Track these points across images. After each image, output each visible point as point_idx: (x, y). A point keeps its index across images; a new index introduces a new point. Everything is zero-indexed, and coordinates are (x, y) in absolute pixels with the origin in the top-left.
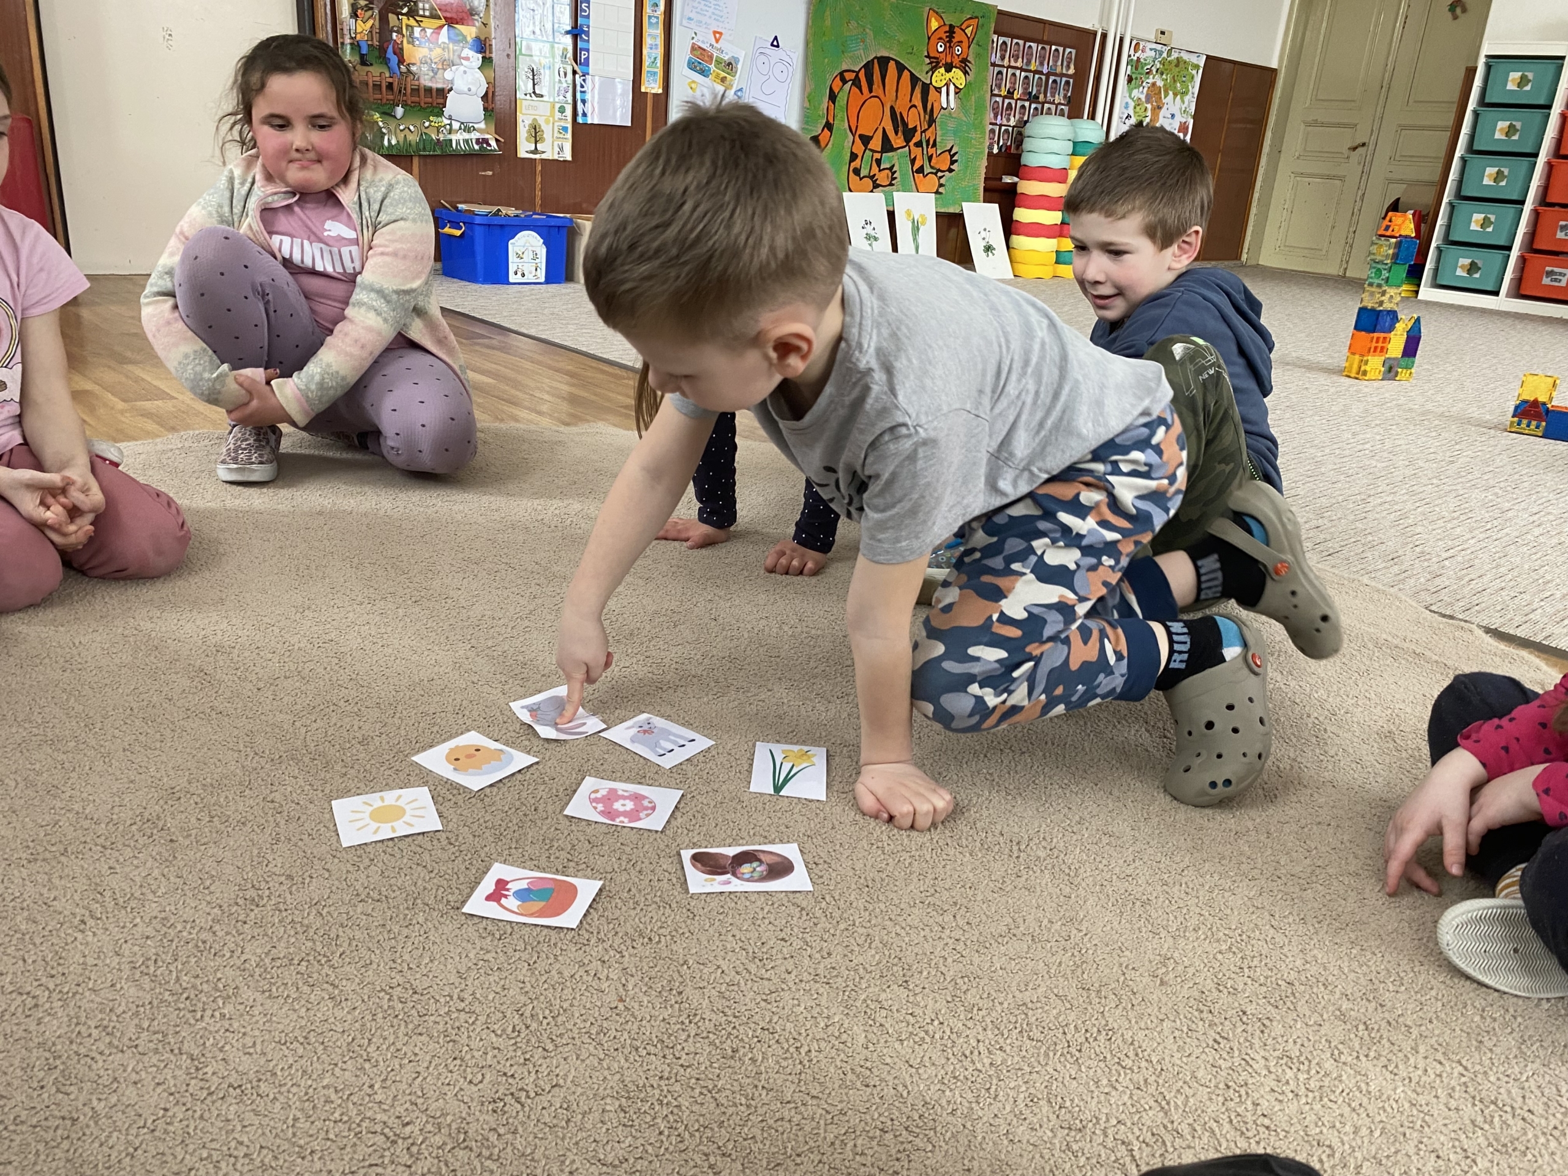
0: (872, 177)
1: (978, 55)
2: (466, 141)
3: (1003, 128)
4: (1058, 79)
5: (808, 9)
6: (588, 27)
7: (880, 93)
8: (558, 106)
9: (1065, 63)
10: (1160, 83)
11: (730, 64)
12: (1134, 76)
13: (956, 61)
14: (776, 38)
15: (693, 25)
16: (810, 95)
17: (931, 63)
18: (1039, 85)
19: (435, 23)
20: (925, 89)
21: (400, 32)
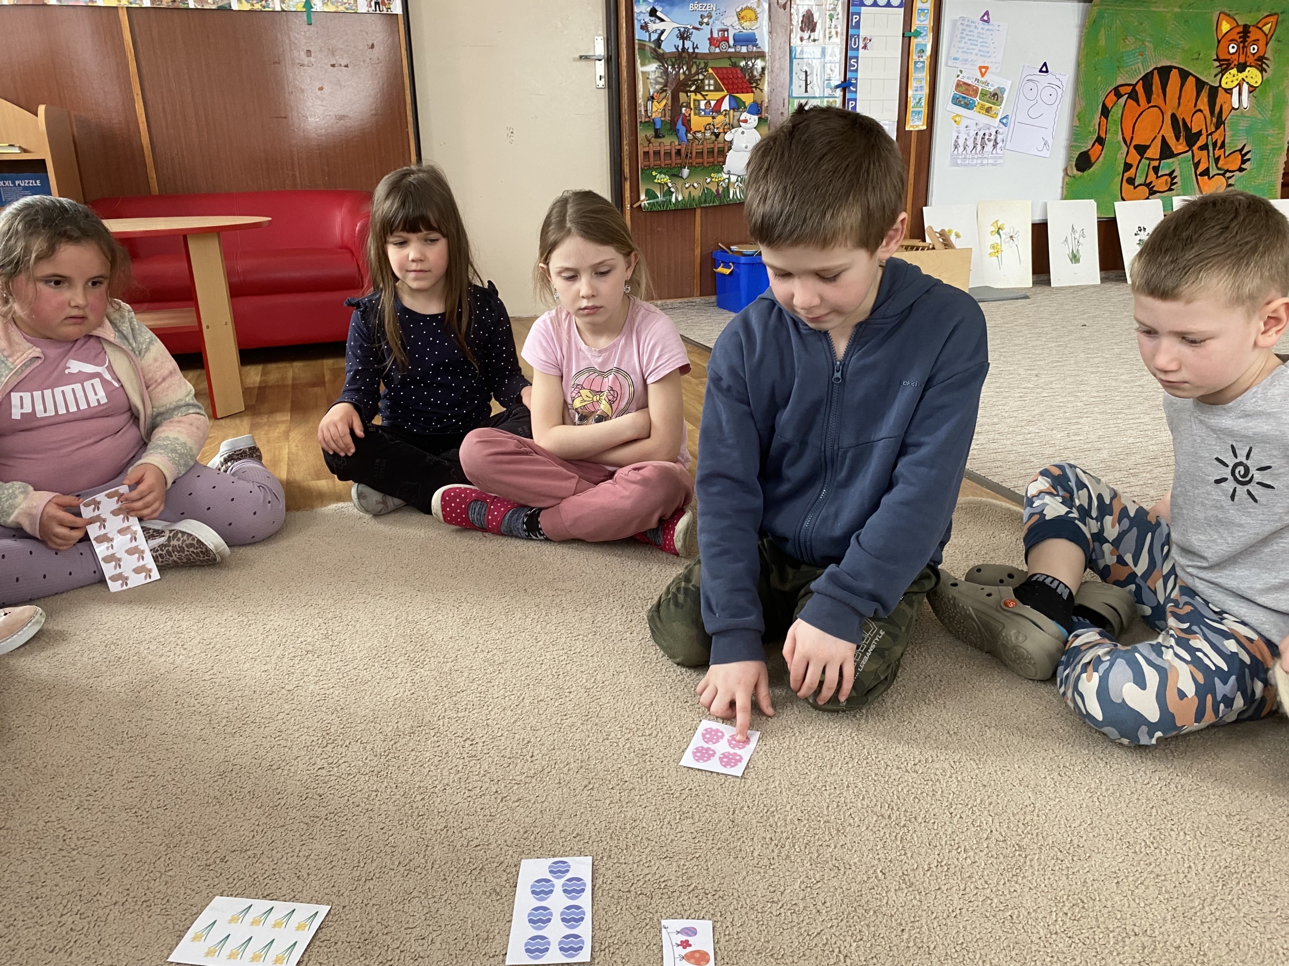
0: (1147, 185)
1: (1277, 51)
5: (1081, 32)
6: (856, 79)
7: (1160, 102)
11: (996, 94)
13: (1250, 60)
14: (1045, 64)
15: (959, 65)
16: (1079, 113)
17: (1220, 66)
19: (719, 95)
20: (1213, 92)
21: (688, 106)
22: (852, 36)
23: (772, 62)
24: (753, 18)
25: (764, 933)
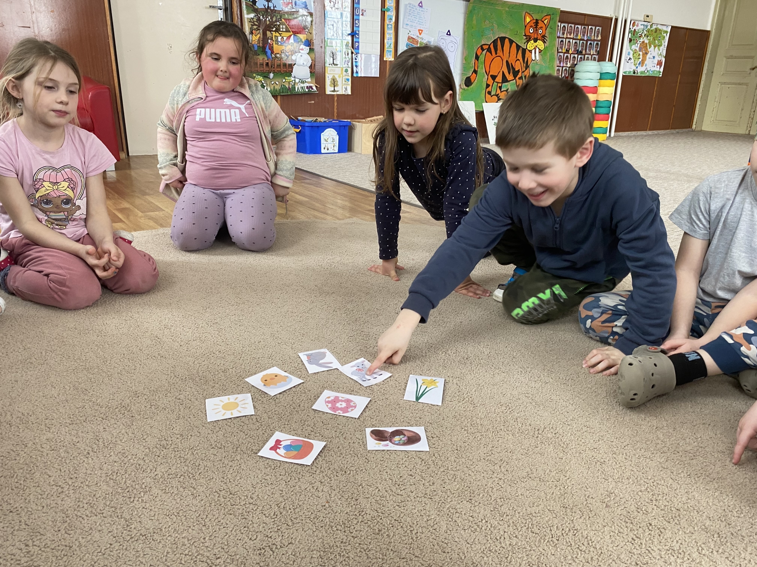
0: (497, 95)
1: (551, 33)
2: (302, 88)
3: (564, 68)
4: (592, 43)
5: (465, 16)
6: (359, 31)
7: (501, 54)
8: (344, 69)
9: (596, 35)
10: (647, 41)
12: (632, 39)
13: (539, 37)
14: (449, 31)
15: (408, 27)
16: (466, 57)
17: (527, 38)
18: (582, 46)
19: (288, 34)
20: (524, 51)
21: (272, 39)
22: (356, 8)
23: (316, 18)
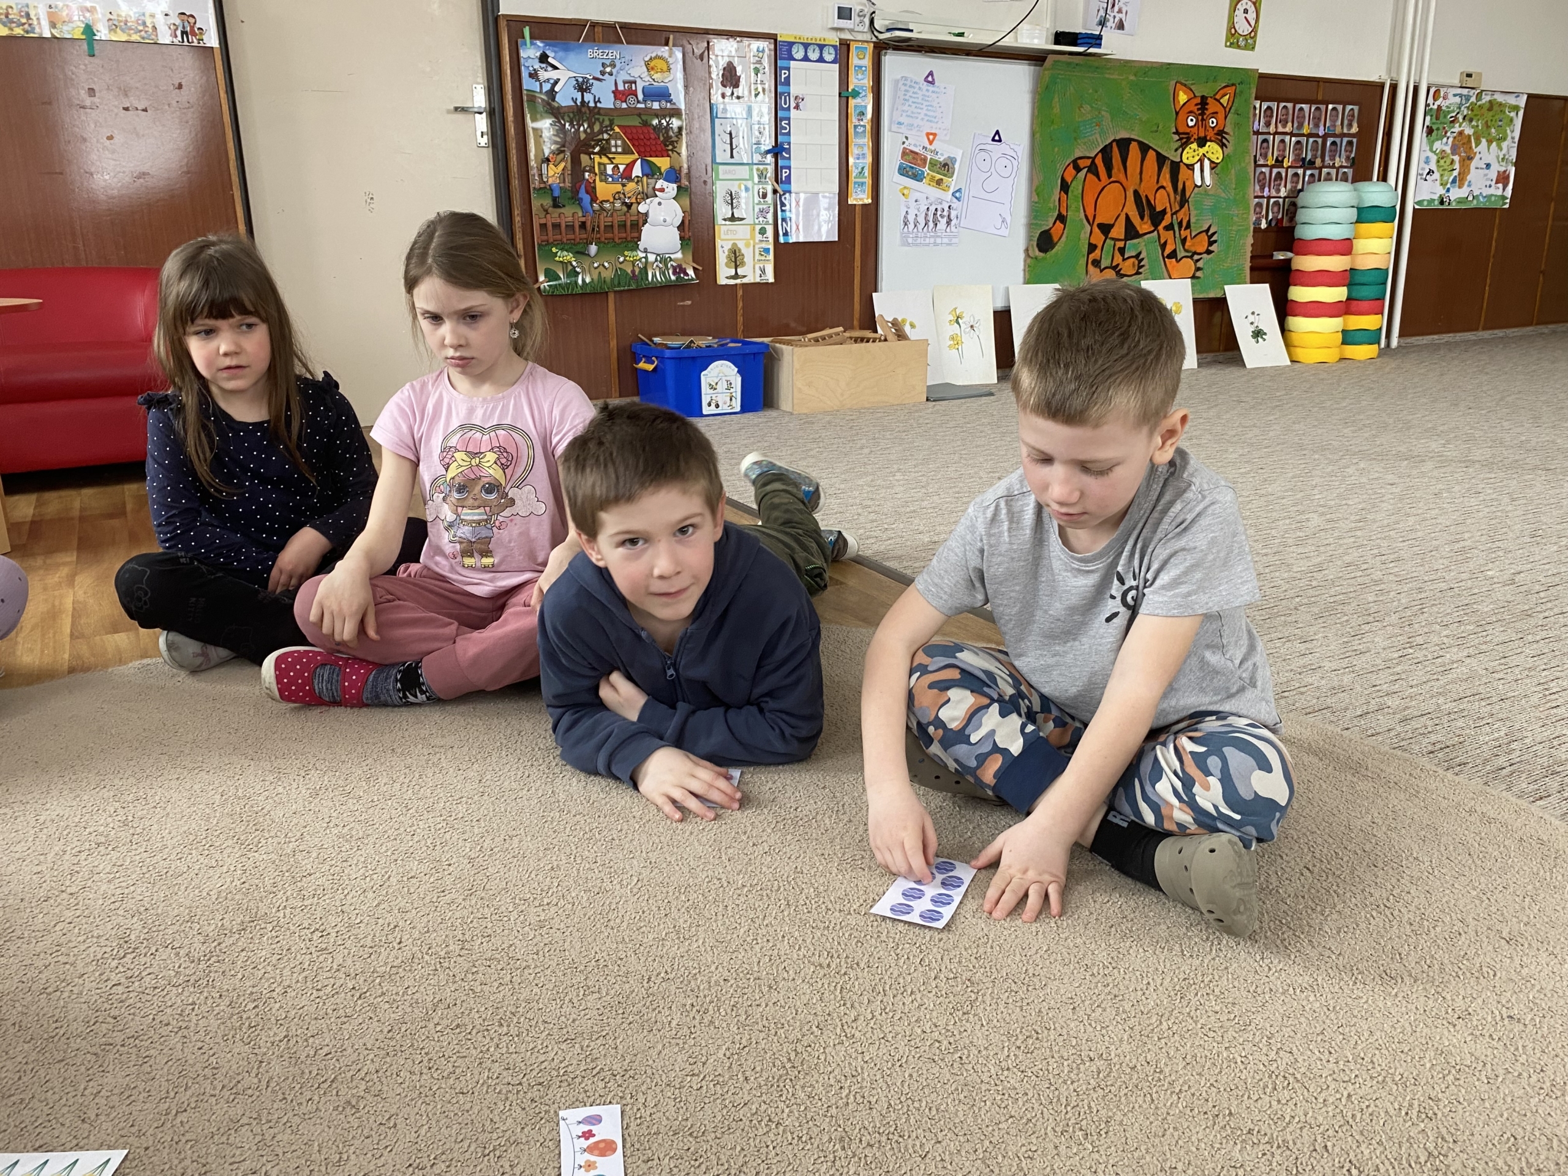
0: (1114, 268)
1: (1237, 125)
2: (663, 273)
3: (1272, 200)
4: (1338, 140)
5: (1034, 97)
6: (789, 144)
7: (1122, 177)
8: (758, 228)
9: (1346, 122)
10: (1468, 131)
11: (945, 165)
12: (1434, 127)
13: (1211, 134)
14: (997, 133)
15: (903, 129)
16: (1037, 188)
17: (1181, 139)
18: (1315, 149)
19: (628, 159)
20: (1175, 167)
21: (592, 170)
22: (782, 94)
23: (690, 121)
24: (665, 68)
25: (681, 1111)
